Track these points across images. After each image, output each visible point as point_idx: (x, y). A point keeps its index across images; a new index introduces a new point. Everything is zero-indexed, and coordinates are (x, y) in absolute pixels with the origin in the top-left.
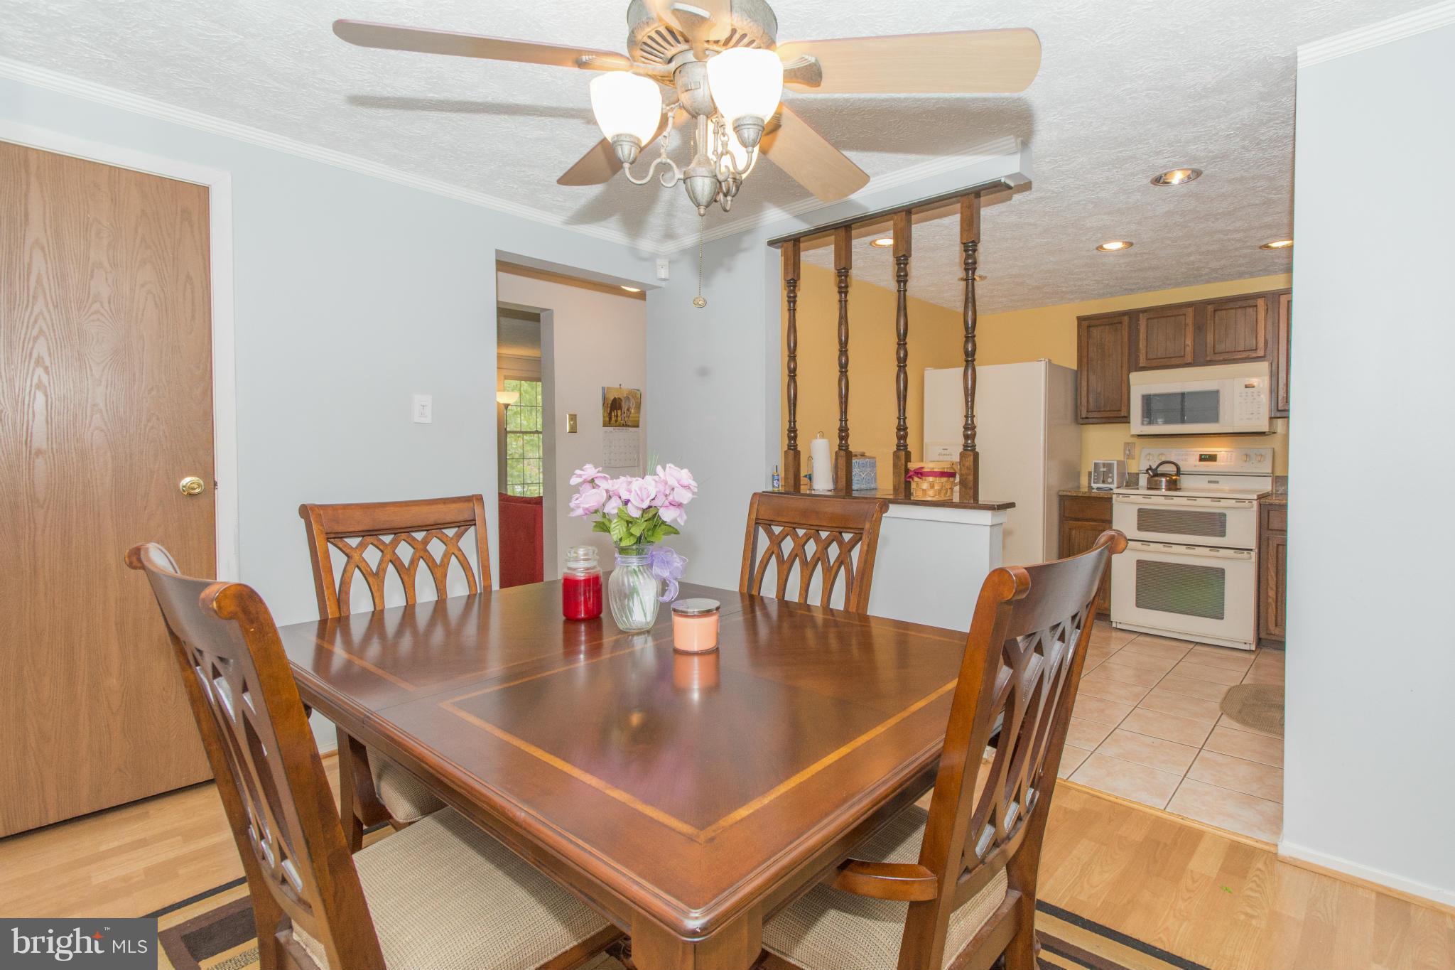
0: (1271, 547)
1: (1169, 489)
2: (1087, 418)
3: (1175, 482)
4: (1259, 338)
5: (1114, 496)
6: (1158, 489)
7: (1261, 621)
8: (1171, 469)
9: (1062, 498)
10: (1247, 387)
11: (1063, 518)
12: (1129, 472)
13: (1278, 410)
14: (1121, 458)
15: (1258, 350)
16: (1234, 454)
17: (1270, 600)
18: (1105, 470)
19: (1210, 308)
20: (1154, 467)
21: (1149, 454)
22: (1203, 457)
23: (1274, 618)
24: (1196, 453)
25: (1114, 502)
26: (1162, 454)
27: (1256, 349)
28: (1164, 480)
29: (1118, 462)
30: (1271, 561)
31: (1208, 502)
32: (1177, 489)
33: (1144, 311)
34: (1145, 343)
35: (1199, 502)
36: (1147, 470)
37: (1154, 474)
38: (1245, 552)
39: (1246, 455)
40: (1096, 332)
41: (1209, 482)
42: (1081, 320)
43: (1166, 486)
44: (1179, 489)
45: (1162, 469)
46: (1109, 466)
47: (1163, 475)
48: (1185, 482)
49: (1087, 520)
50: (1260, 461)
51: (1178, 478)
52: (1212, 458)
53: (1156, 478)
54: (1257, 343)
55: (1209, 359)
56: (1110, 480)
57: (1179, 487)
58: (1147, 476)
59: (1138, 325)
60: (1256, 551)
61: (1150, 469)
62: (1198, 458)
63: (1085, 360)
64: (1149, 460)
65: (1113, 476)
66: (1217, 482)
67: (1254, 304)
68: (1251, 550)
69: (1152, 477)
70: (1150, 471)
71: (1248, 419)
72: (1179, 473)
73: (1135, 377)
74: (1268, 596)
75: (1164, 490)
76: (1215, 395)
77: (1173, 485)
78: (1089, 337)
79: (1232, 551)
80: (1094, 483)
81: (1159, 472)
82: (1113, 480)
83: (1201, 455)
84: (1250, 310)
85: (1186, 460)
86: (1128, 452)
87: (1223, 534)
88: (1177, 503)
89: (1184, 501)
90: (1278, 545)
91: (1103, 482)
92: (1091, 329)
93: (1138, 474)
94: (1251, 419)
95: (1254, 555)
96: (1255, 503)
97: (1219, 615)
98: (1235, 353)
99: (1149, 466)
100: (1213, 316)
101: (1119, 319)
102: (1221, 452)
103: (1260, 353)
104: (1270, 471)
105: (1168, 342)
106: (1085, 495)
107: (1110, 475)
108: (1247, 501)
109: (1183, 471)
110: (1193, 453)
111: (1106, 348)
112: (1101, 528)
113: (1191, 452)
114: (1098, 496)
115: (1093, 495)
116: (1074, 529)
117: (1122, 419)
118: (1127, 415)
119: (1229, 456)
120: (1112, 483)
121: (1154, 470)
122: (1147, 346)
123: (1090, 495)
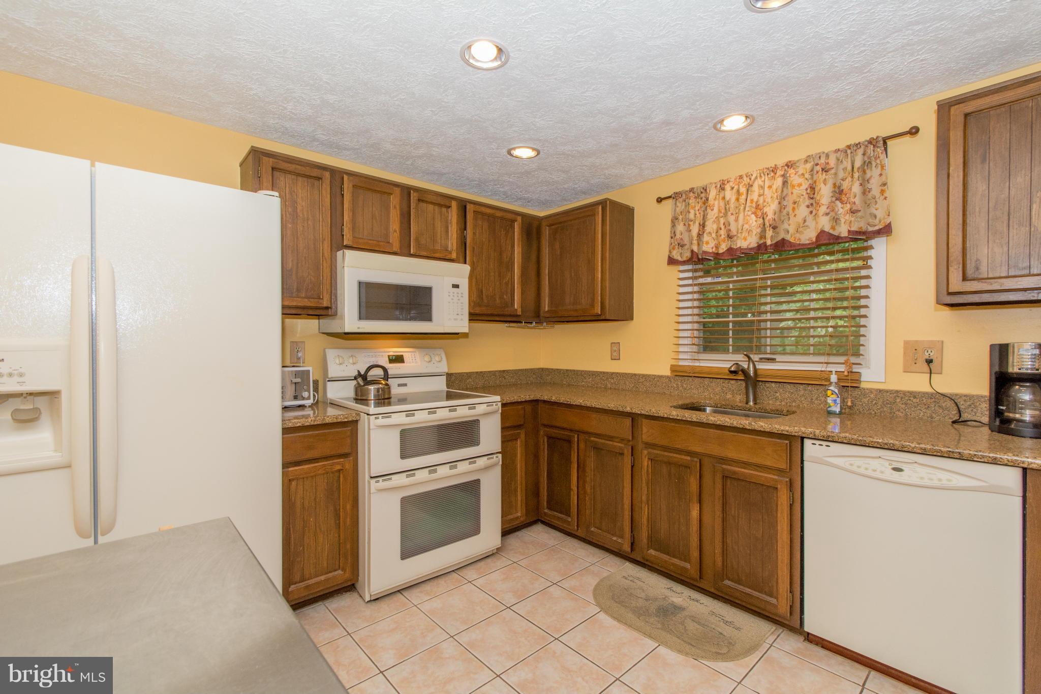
4: (452, 241)
5: (368, 418)
8: (377, 373)
10: (454, 286)
15: (453, 252)
16: (417, 354)
19: (413, 195)
20: (362, 373)
21: (338, 356)
22: (392, 358)
24: (384, 354)
26: (352, 356)
27: (451, 251)
28: (373, 388)
33: (350, 174)
34: (351, 215)
35: (460, 412)
36: (355, 378)
37: (363, 380)
38: (495, 456)
39: (427, 355)
40: (284, 180)
41: (399, 385)
47: (373, 382)
49: (318, 459)
50: (439, 361)
52: (400, 359)
54: (451, 244)
55: (413, 250)
59: (342, 189)
61: (359, 374)
62: (389, 359)
66: (405, 385)
69: (363, 385)
70: (359, 378)
71: (455, 319)
72: (387, 377)
76: (426, 291)
78: (274, 185)
79: (486, 458)
81: (369, 379)
83: (388, 356)
86: (298, 354)
89: (446, 413)
91: (296, 398)
94: (457, 319)
96: (499, 405)
98: (435, 251)
99: (359, 371)
100: (417, 205)
101: (316, 172)
102: (406, 352)
103: (454, 256)
104: (446, 370)
105: (374, 221)
106: (315, 423)
107: (305, 387)
108: (494, 404)
109: (391, 375)
110: (381, 354)
111: (299, 208)
112: (338, 467)
113: (379, 354)
114: (335, 421)
115: (328, 422)
116: (293, 480)
117: (330, 312)
118: (329, 306)
119: (413, 357)
120: (309, 398)
121: (364, 377)
122: (353, 221)
123: (324, 422)
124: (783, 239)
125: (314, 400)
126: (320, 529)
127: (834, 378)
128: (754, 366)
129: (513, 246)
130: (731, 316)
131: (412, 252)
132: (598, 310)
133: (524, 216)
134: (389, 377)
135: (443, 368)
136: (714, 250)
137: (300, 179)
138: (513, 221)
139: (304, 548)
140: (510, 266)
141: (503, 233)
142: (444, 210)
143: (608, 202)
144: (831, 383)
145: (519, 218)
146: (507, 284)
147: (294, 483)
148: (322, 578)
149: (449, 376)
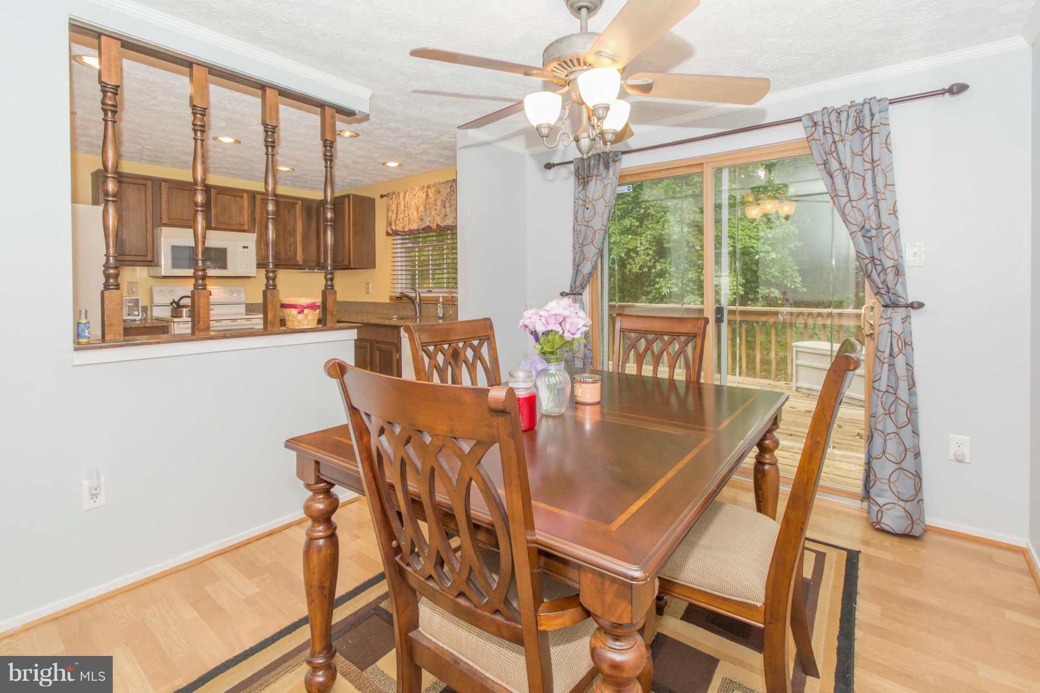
4: (244, 217)
6: (181, 317)
10: (244, 247)
18: (131, 305)
19: (214, 191)
20: (176, 300)
21: (172, 291)
27: (244, 224)
28: (185, 310)
33: (166, 181)
34: (167, 206)
36: (171, 303)
37: (177, 306)
39: (230, 290)
43: (187, 314)
45: (182, 302)
46: (135, 302)
47: (183, 308)
53: (179, 309)
54: (244, 220)
56: (136, 313)
58: (172, 307)
59: (161, 191)
61: (174, 302)
64: (172, 295)
65: (139, 310)
67: (241, 196)
69: (176, 308)
70: (173, 304)
71: (245, 268)
76: (223, 251)
81: (180, 304)
82: (139, 313)
91: (129, 315)
94: (247, 268)
98: (230, 225)
99: (173, 300)
100: (216, 198)
101: (143, 182)
102: (212, 288)
103: (246, 227)
104: (245, 301)
105: (184, 208)
106: (139, 326)
107: (136, 309)
115: (147, 326)
117: (153, 263)
118: (153, 259)
119: (219, 292)
120: (138, 315)
121: (177, 303)
122: (169, 208)
123: (145, 326)
124: (428, 226)
125: (142, 316)
127: (441, 300)
128: (419, 295)
129: (295, 220)
130: (417, 267)
131: (213, 226)
132: (346, 263)
133: (304, 201)
135: (243, 298)
136: (401, 229)
137: (131, 185)
138: (295, 204)
140: (293, 233)
141: (286, 212)
142: (238, 199)
143: (351, 196)
144: (440, 303)
145: (300, 202)
146: (290, 245)
149: (247, 305)
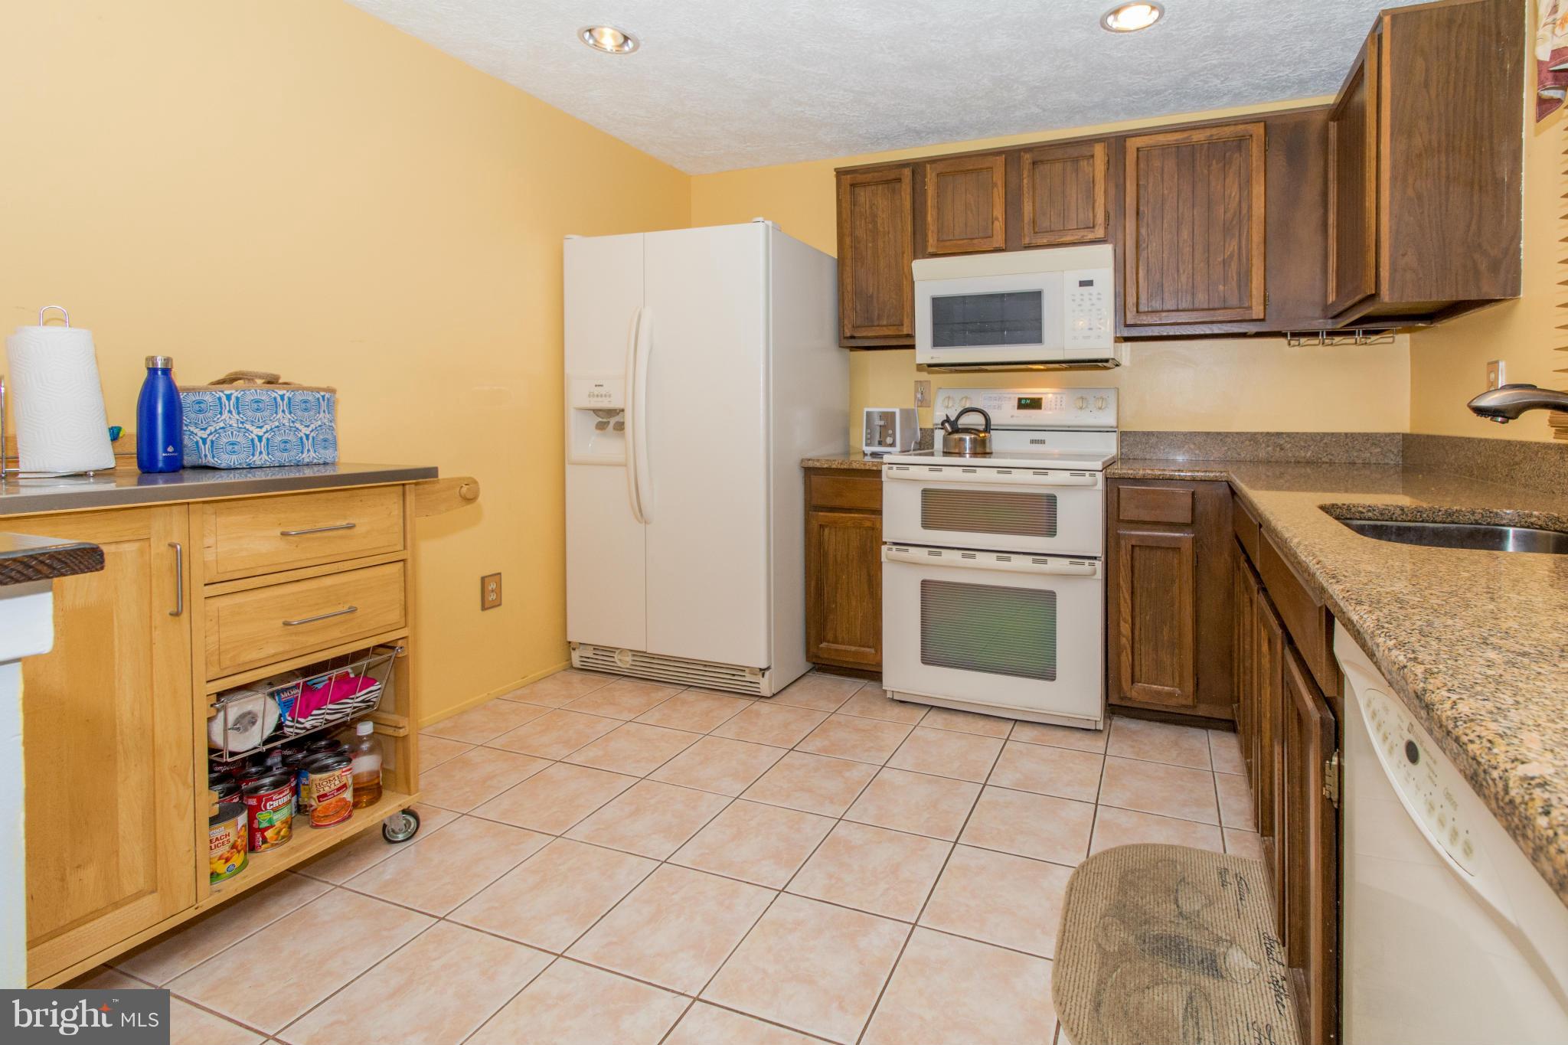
0: (1123, 552)
1: (975, 454)
2: (852, 337)
3: (983, 442)
4: (1096, 210)
5: (885, 468)
6: (958, 455)
7: (1111, 676)
8: (974, 420)
9: (810, 472)
10: (1083, 284)
11: (812, 507)
12: (923, 427)
13: (1127, 326)
14: (910, 405)
15: (1097, 228)
16: (1064, 396)
17: (1124, 641)
18: (882, 423)
19: (1027, 158)
20: (952, 419)
21: (949, 398)
22: (1023, 402)
23: (1129, 671)
24: (1012, 396)
25: (884, 478)
26: (966, 398)
27: (1094, 227)
28: (967, 437)
29: (902, 411)
30: (1123, 573)
31: (1028, 477)
32: (986, 454)
33: (934, 161)
34: (935, 213)
35: (1017, 476)
36: (944, 423)
37: (953, 427)
38: (1087, 562)
39: (1082, 398)
40: (863, 195)
41: (1033, 442)
42: (840, 173)
43: (971, 449)
44: (990, 454)
45: (964, 421)
46: (889, 417)
47: (967, 431)
48: (998, 441)
49: (849, 510)
50: (1100, 408)
51: (987, 435)
52: (1035, 404)
53: (957, 436)
54: (1094, 216)
55: (1027, 241)
56: (889, 440)
57: (988, 451)
58: (942, 432)
59: (924, 184)
60: (1103, 559)
61: (948, 420)
62: (1016, 403)
63: (848, 240)
64: (947, 407)
65: (894, 435)
66: (1043, 442)
67: (1089, 154)
68: (1095, 558)
69: (950, 434)
70: (947, 425)
71: (1084, 337)
72: (988, 428)
73: (920, 268)
74: (1119, 633)
75: (968, 456)
76: (1035, 297)
77: (981, 449)
78: (854, 203)
79: (1067, 561)
80: (867, 445)
81: (960, 427)
82: (894, 441)
83: (1020, 400)
84: (1084, 164)
85: (999, 407)
86: (919, 396)
87: (1051, 531)
88: (983, 477)
89: (992, 475)
90: (1133, 546)
91: (880, 443)
92: (857, 190)
93: (932, 430)
94: (1088, 337)
95: (1099, 565)
96: (1100, 476)
97: (1048, 674)
98: (1061, 232)
99: (947, 416)
100: (1032, 174)
101: (895, 174)
102: (1047, 394)
104: (1114, 424)
105: (969, 212)
106: (842, 467)
107: (890, 432)
108: (1087, 473)
109: (994, 425)
110: (1008, 396)
111: (879, 221)
112: (868, 524)
113: (1005, 395)
114: (863, 467)
115: (854, 467)
116: (827, 526)
118: (910, 333)
119: (1059, 401)
121: (953, 423)
123: (851, 467)
126: (853, 593)
131: (1024, 243)
133: (1273, 120)
134: (992, 427)
135: (1108, 419)
137: (878, 188)
138: (1249, 137)
139: (836, 606)
140: (1236, 226)
141: (1217, 166)
142: (1081, 164)
145: (1258, 128)
146: (1226, 262)
147: (827, 531)
148: (853, 648)
